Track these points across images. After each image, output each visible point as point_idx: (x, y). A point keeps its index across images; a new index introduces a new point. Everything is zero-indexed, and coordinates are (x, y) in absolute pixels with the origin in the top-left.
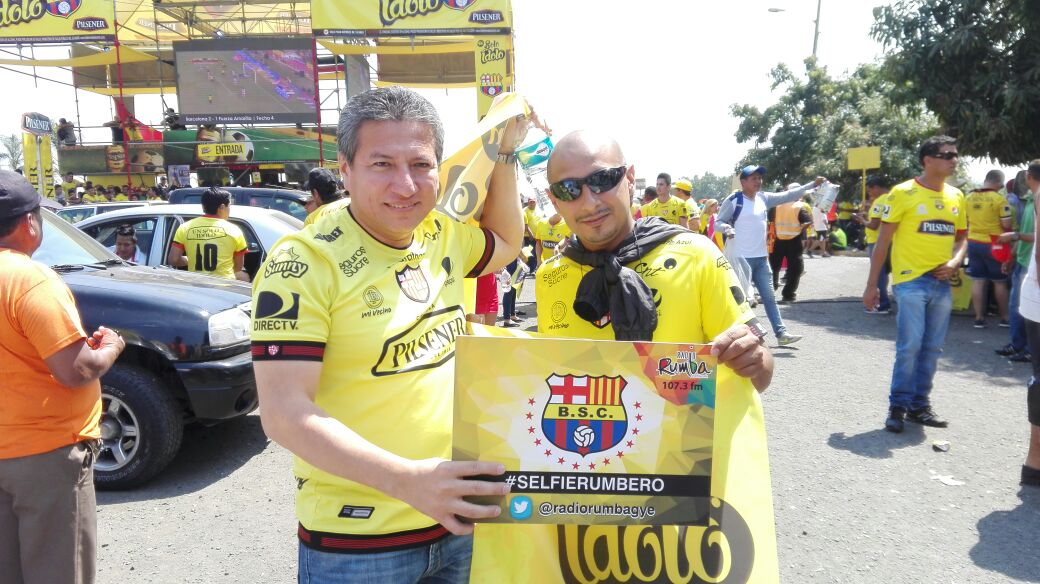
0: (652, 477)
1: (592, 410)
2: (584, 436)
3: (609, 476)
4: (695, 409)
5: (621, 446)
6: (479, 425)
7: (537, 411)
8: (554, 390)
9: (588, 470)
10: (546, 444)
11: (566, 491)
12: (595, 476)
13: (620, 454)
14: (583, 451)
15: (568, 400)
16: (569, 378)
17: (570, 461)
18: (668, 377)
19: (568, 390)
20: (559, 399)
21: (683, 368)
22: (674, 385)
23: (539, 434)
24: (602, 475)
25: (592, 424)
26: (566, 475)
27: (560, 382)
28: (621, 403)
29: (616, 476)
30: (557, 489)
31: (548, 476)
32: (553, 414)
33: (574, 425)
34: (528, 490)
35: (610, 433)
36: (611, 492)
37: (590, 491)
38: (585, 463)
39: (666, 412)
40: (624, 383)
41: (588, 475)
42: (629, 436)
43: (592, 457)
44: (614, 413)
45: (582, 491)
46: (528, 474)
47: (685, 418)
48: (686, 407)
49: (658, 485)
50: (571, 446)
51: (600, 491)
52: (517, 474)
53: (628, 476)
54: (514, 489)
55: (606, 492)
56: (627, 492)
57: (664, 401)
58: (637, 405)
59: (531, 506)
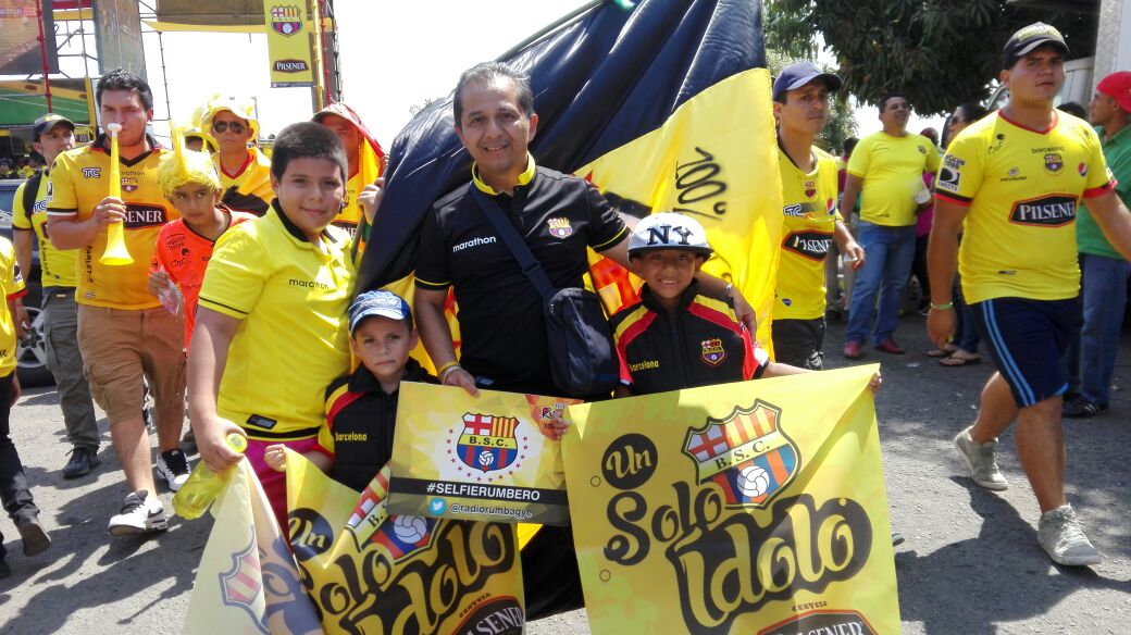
0: (532, 490)
1: (493, 440)
2: (486, 458)
3: (502, 487)
5: (512, 467)
6: (413, 446)
7: (453, 438)
8: (468, 424)
9: (487, 482)
10: (459, 462)
11: (470, 496)
12: (492, 487)
13: (511, 473)
14: (485, 469)
15: (477, 432)
16: (479, 416)
17: (475, 475)
19: (477, 425)
20: (470, 431)
23: (455, 454)
24: (497, 487)
25: (493, 450)
26: (471, 485)
27: (473, 419)
28: (514, 437)
29: (507, 488)
30: (464, 495)
31: (458, 485)
32: (466, 441)
33: (480, 450)
34: (443, 494)
35: (505, 457)
36: (502, 499)
37: (487, 498)
38: (485, 478)
39: (544, 445)
40: (517, 423)
41: (487, 486)
42: (518, 459)
43: (491, 474)
44: (509, 444)
45: (482, 497)
46: (445, 483)
47: (556, 450)
49: (535, 495)
50: (477, 465)
51: (495, 498)
52: (437, 482)
53: (515, 488)
54: (434, 493)
55: (499, 499)
56: (514, 499)
57: (543, 437)
58: (525, 439)
59: (445, 505)
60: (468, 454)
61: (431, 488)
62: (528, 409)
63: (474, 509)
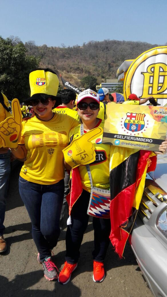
0: (149, 139)
1: (136, 121)
2: (134, 127)
3: (139, 137)
4: (163, 123)
5: (143, 131)
6: (111, 123)
7: (123, 121)
8: (128, 116)
9: (134, 135)
10: (125, 128)
11: (128, 140)
12: (135, 137)
13: (142, 132)
14: (133, 131)
15: (131, 119)
16: (132, 114)
17: (130, 133)
18: (156, 115)
19: (131, 116)
20: (129, 118)
21: (161, 113)
22: (158, 117)
23: (123, 126)
24: (137, 137)
25: (136, 125)
26: (128, 136)
27: (129, 114)
28: (144, 120)
29: (140, 137)
30: (126, 139)
31: (124, 136)
32: (127, 122)
33: (132, 125)
34: (119, 139)
35: (140, 127)
36: (139, 141)
37: (133, 140)
38: (133, 134)
39: (155, 123)
40: (145, 116)
41: (134, 137)
42: (145, 128)
43: (135, 133)
44: (142, 123)
45: (132, 140)
46: (120, 135)
47: (160, 125)
48: (160, 122)
49: (151, 141)
51: (136, 141)
52: (117, 135)
53: (143, 138)
54: (116, 138)
55: (137, 141)
56: (143, 142)
57: (155, 120)
58: (148, 121)
59: (119, 142)
60: (128, 126)
61: (115, 136)
62: (149, 111)
63: (129, 144)
